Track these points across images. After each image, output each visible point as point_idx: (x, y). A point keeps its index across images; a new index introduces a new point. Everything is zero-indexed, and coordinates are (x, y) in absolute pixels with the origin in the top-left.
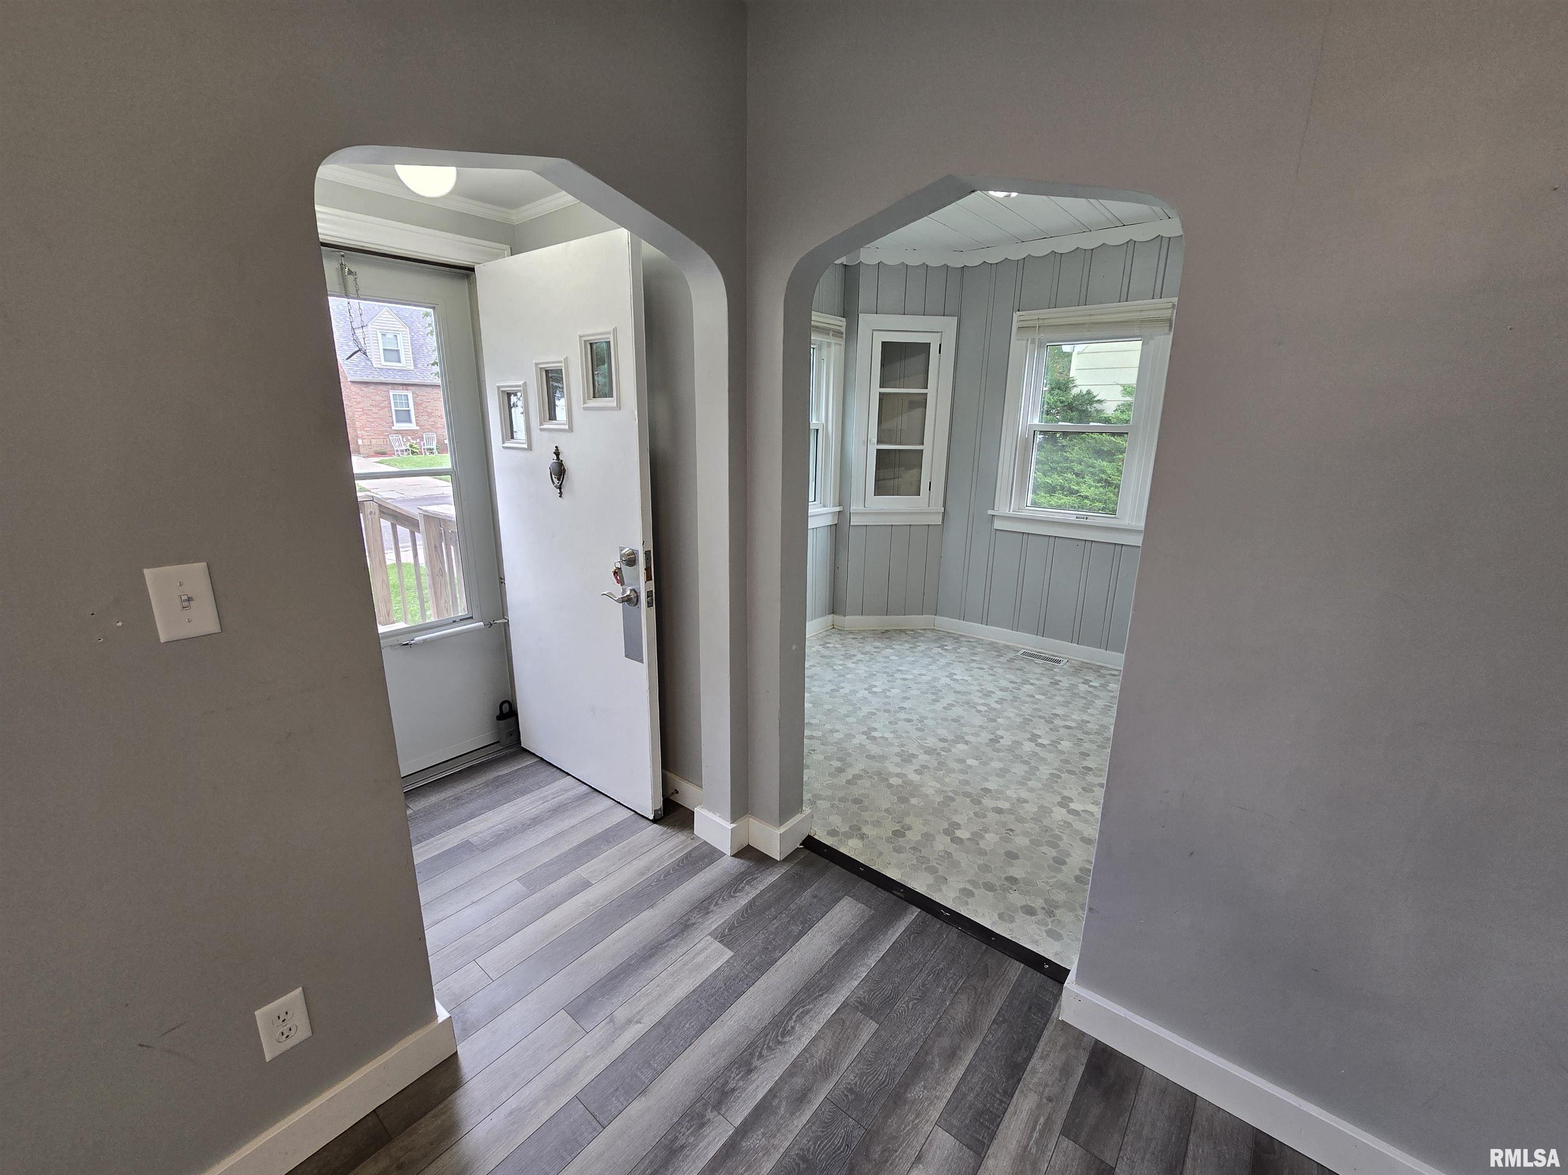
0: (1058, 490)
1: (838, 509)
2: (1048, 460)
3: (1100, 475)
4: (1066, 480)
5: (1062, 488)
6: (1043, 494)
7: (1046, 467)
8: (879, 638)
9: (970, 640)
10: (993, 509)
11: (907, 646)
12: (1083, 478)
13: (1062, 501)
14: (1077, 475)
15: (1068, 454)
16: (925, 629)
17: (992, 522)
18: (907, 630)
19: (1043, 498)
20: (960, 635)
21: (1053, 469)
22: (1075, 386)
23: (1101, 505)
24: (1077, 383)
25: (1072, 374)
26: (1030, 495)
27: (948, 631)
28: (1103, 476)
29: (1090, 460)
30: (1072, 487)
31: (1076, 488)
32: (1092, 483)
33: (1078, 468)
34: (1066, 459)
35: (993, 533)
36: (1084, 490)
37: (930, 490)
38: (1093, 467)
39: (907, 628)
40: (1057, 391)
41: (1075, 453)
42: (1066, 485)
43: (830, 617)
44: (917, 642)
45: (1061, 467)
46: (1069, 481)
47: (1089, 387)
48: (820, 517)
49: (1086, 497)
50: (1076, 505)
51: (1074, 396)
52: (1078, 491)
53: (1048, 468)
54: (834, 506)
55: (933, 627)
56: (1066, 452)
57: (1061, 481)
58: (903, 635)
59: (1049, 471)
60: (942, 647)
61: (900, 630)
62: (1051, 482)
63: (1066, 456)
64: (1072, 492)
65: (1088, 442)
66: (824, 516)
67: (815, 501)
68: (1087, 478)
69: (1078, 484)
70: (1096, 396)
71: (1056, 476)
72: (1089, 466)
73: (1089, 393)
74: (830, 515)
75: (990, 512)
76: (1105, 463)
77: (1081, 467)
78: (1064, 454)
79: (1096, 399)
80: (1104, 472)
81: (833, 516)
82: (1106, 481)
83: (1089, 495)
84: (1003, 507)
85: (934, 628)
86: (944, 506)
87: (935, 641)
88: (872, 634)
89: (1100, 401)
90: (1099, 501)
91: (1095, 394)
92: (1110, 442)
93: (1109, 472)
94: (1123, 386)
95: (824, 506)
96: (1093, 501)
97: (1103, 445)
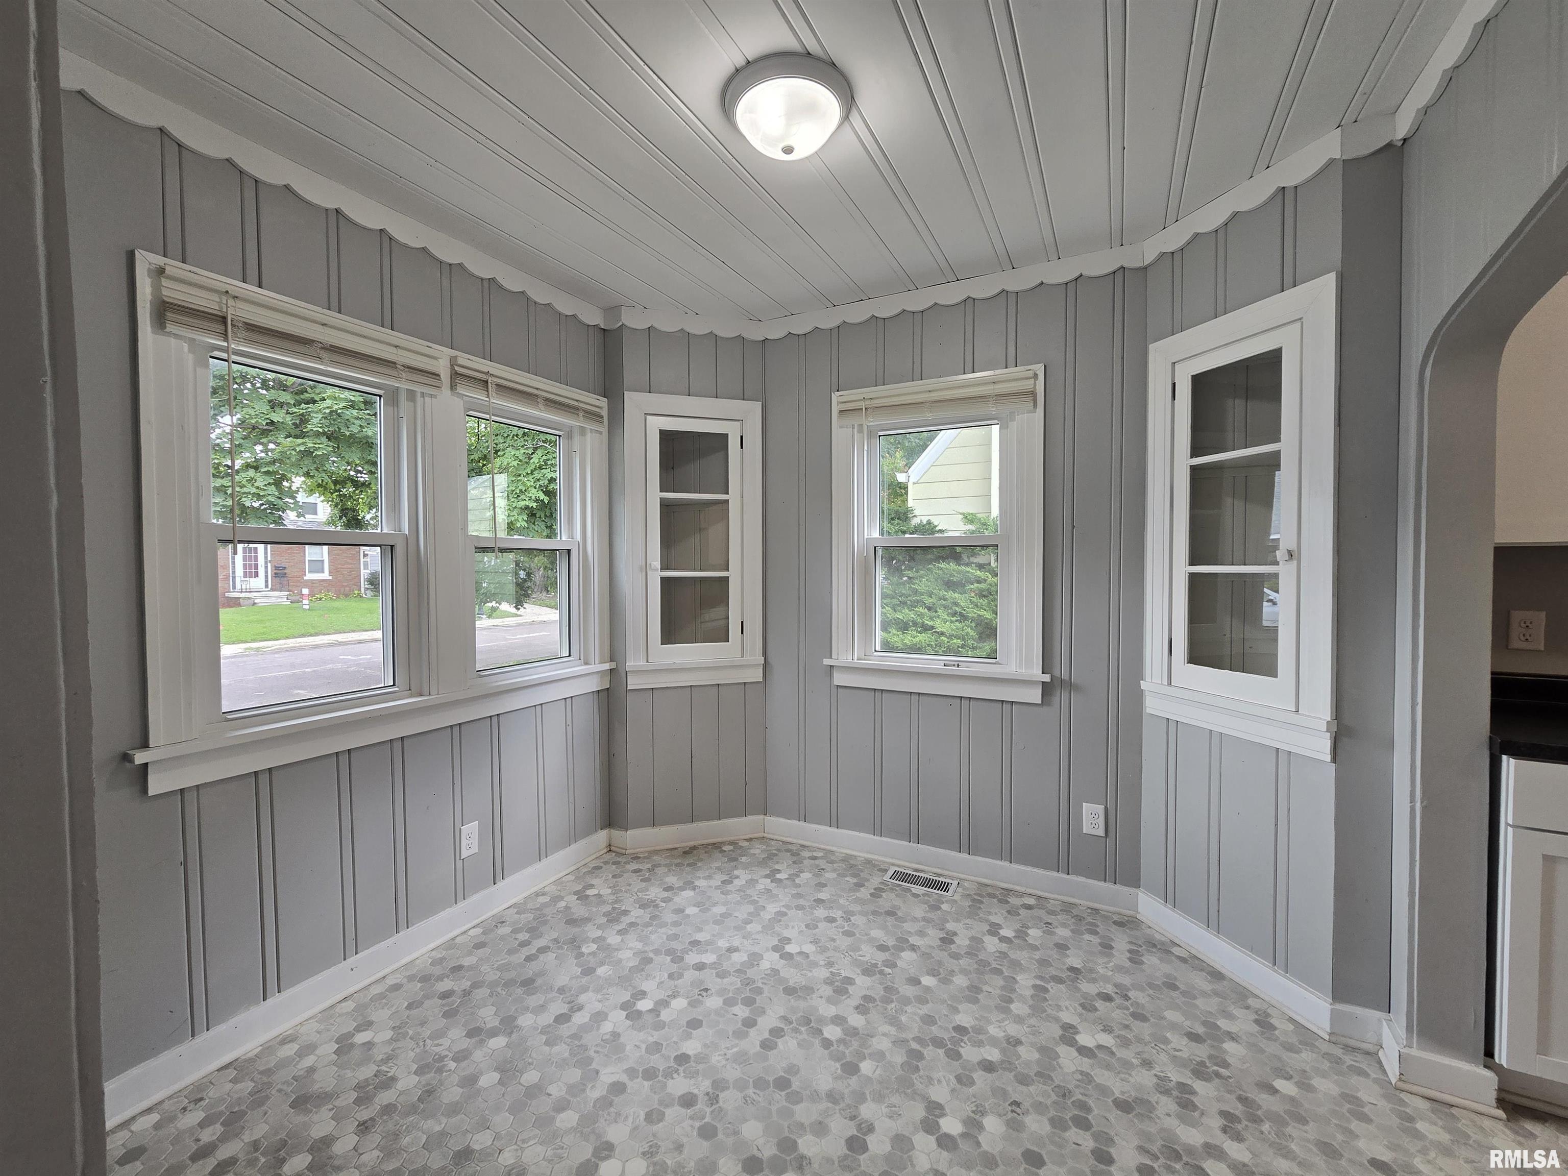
0: (911, 627)
1: (607, 666)
2: (896, 593)
3: (953, 608)
4: (918, 615)
5: (915, 624)
6: (895, 632)
7: (895, 601)
8: (677, 865)
9: (815, 854)
10: (831, 657)
11: (719, 878)
12: (936, 612)
13: (917, 639)
14: (929, 609)
15: (916, 586)
16: (750, 840)
17: (831, 676)
18: (723, 843)
19: (896, 638)
20: (802, 846)
21: (904, 603)
22: (914, 516)
23: (960, 642)
24: (916, 512)
25: (910, 503)
26: (879, 634)
27: (784, 839)
28: (957, 609)
29: (941, 592)
30: (926, 622)
31: (931, 623)
32: (946, 617)
33: (929, 601)
34: (916, 592)
35: (834, 690)
36: (939, 626)
37: (742, 633)
38: (945, 600)
39: (725, 839)
40: (896, 521)
41: (925, 583)
42: (919, 620)
43: (602, 836)
44: (736, 868)
45: (910, 601)
46: (921, 615)
47: (927, 518)
48: (582, 679)
49: (942, 634)
50: (932, 643)
51: (915, 527)
52: (932, 627)
53: (897, 600)
54: (602, 662)
55: (761, 835)
56: (914, 584)
57: (913, 616)
58: (717, 854)
59: (898, 605)
60: (771, 876)
61: (714, 844)
62: (901, 617)
63: (914, 589)
64: (926, 629)
65: (936, 573)
66: (587, 678)
67: (570, 656)
68: (940, 612)
69: (931, 619)
70: (936, 526)
71: (907, 611)
72: (940, 599)
73: (929, 523)
74: (595, 676)
75: (827, 662)
76: (956, 595)
77: (932, 600)
78: (913, 586)
79: (937, 529)
80: (956, 604)
81: (602, 677)
82: (961, 614)
83: (945, 630)
84: (842, 656)
85: (766, 835)
86: (765, 654)
87: (763, 863)
88: (667, 857)
89: (941, 531)
90: (958, 637)
91: (936, 524)
92: (959, 572)
93: (962, 604)
94: (963, 514)
95: (586, 663)
96: (951, 637)
97: (951, 576)
